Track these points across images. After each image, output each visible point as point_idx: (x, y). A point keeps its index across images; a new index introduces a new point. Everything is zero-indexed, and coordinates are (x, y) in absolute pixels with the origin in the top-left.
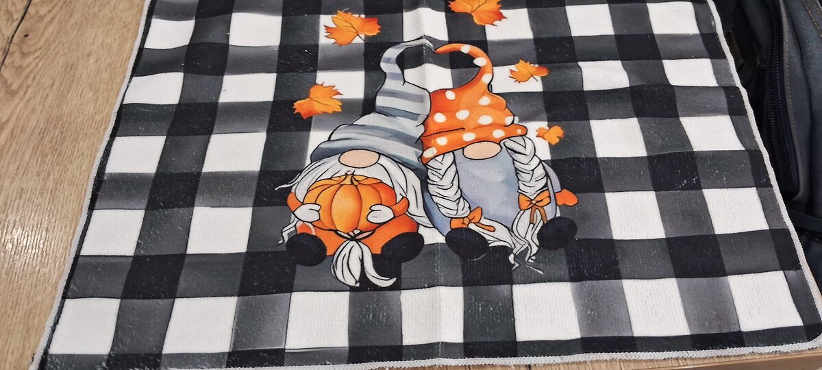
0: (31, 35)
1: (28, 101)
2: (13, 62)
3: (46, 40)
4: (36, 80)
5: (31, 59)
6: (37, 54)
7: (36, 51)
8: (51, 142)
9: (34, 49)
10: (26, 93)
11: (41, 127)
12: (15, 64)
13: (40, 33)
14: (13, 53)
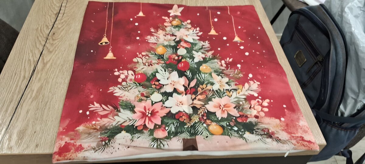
0: (56, 34)
1: (56, 55)
2: (50, 42)
3: (62, 36)
4: (59, 48)
5: (56, 41)
6: (59, 40)
7: (58, 39)
8: (66, 68)
9: (57, 38)
10: (55, 52)
11: (62, 63)
12: (51, 42)
13: (59, 34)
14: (50, 39)
